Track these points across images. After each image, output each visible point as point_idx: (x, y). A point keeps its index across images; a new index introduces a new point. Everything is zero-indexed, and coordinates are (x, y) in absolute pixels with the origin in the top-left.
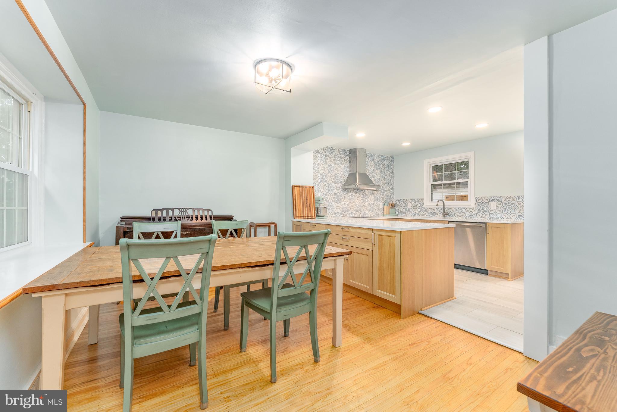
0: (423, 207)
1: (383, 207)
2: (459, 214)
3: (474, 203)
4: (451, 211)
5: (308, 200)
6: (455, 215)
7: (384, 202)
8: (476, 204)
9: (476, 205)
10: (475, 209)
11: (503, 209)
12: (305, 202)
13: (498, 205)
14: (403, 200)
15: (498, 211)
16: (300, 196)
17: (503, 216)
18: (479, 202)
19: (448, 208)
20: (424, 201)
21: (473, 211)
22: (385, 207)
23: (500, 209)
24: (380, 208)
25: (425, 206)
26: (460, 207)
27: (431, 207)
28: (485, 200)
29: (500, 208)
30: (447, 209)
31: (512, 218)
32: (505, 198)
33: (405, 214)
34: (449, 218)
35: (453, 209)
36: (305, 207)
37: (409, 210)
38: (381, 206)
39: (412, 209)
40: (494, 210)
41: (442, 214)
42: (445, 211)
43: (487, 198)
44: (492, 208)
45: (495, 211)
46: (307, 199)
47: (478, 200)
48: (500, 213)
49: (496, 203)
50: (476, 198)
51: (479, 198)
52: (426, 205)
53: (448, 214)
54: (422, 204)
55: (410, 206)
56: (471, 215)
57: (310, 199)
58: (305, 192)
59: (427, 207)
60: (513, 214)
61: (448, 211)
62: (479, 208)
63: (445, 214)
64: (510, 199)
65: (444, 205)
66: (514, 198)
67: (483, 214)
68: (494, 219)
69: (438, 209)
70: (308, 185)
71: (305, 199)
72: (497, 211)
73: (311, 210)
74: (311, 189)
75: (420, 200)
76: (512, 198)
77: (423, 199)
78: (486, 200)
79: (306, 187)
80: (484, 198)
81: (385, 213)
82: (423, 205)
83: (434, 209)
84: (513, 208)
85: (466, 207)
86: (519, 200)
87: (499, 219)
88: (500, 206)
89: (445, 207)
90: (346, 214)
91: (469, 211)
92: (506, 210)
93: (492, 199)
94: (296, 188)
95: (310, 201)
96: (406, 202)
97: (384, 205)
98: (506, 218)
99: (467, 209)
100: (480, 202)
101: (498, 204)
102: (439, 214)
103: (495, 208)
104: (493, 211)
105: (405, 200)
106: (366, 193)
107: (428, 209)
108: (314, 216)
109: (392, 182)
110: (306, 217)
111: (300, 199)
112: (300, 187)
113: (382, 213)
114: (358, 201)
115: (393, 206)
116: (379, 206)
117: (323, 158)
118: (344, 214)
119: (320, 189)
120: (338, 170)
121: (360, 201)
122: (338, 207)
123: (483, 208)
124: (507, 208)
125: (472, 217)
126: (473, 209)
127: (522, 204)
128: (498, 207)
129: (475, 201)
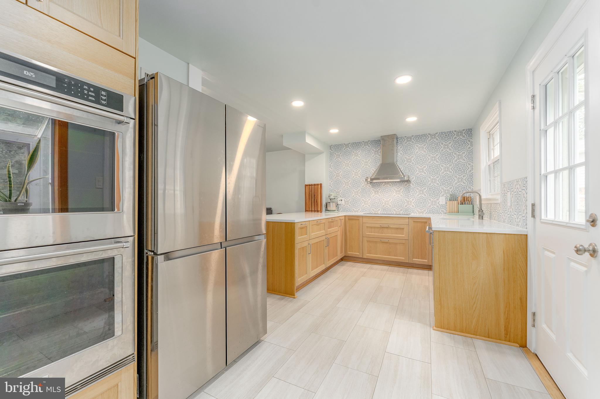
1: (446, 203)
5: (316, 197)
7: (448, 195)
8: (502, 196)
9: (502, 198)
12: (313, 198)
13: (512, 199)
16: (310, 193)
17: (514, 220)
21: (500, 209)
22: (450, 203)
24: (440, 203)
31: (519, 225)
32: (515, 183)
36: (313, 203)
38: (442, 200)
44: (508, 204)
46: (315, 196)
48: (513, 214)
49: (510, 193)
51: (503, 186)
56: (499, 216)
57: (317, 195)
58: (314, 189)
60: (520, 217)
67: (504, 215)
70: (316, 183)
71: (313, 196)
72: (511, 209)
74: (319, 186)
79: (315, 185)
83: (485, 205)
84: (520, 203)
90: (378, 210)
92: (516, 208)
94: (307, 187)
95: (317, 197)
97: (447, 200)
98: (516, 224)
101: (511, 196)
108: (319, 210)
109: (469, 166)
110: (313, 211)
111: (310, 196)
112: (310, 185)
113: (445, 211)
114: (396, 196)
115: (465, 200)
116: (438, 201)
117: (347, 156)
118: (375, 210)
119: (344, 185)
120: (366, 164)
121: (400, 196)
122: (366, 203)
123: (505, 203)
124: (517, 204)
125: (499, 220)
126: (500, 205)
127: (525, 195)
128: (511, 202)
129: (501, 191)
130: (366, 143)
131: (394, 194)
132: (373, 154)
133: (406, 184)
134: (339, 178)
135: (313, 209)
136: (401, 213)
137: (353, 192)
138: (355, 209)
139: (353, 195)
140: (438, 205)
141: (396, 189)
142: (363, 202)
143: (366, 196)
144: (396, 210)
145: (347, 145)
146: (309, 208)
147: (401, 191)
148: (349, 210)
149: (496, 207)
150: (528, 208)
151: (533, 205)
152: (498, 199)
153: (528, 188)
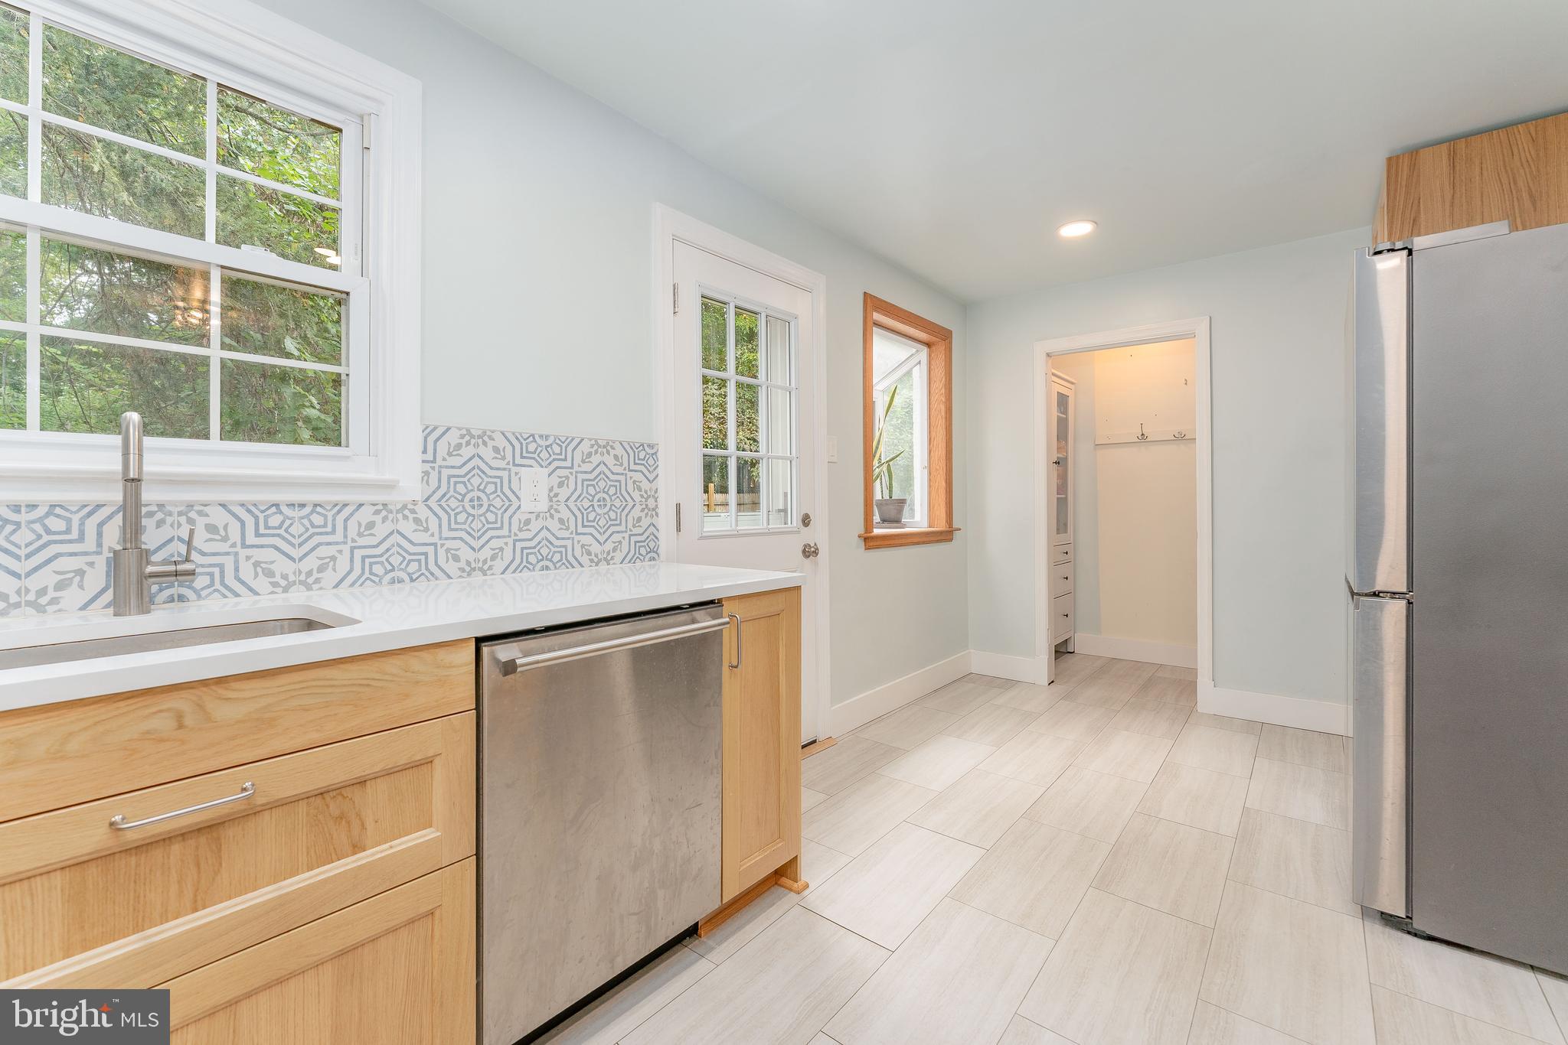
2: (282, 566)
3: (418, 468)
8: (434, 475)
9: (434, 483)
10: (423, 513)
11: (575, 512)
13: (557, 490)
15: (554, 525)
18: (452, 461)
19: (160, 511)
21: (407, 527)
23: (565, 514)
28: (487, 453)
29: (562, 508)
31: (613, 559)
32: (588, 448)
35: (218, 517)
40: (538, 516)
43: (499, 442)
44: (527, 505)
45: (540, 523)
47: (442, 448)
49: (546, 471)
50: (429, 429)
51: (453, 437)
56: (396, 560)
62: (453, 503)
64: (606, 459)
65: (133, 483)
66: (619, 451)
67: (480, 544)
76: (612, 452)
78: (495, 450)
80: (484, 437)
84: (618, 503)
85: (352, 497)
86: (635, 463)
88: (564, 493)
89: (150, 497)
91: (381, 530)
92: (592, 517)
93: (528, 449)
99: (365, 515)
100: (462, 460)
101: (555, 480)
103: (543, 506)
104: (535, 526)
123: (476, 503)
124: (596, 504)
125: (403, 575)
126: (413, 511)
127: (645, 485)
128: (554, 499)
129: (425, 452)
149: (317, 520)
150: (657, 515)
151: (678, 506)
152: (390, 486)
153: (660, 471)
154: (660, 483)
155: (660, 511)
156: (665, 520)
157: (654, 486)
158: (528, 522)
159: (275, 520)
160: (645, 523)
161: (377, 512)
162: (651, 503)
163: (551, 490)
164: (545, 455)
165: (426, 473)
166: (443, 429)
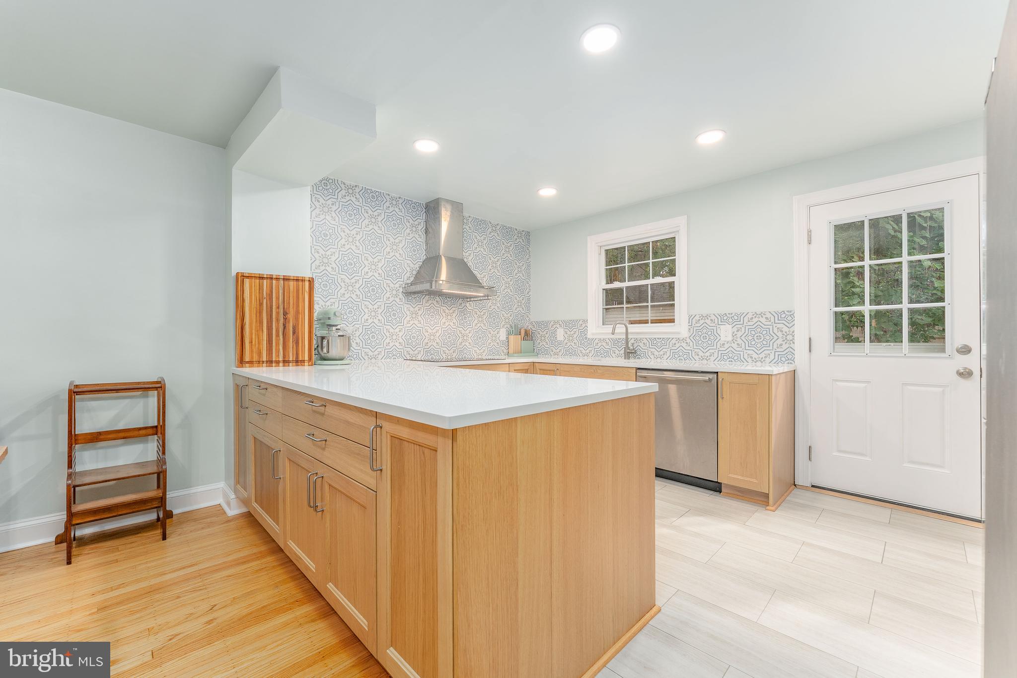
0: (586, 338)
1: (507, 338)
2: (656, 353)
3: (687, 328)
4: (641, 345)
5: (291, 316)
6: (650, 354)
7: (509, 326)
8: (692, 330)
9: (692, 332)
10: (688, 341)
11: (745, 341)
12: (278, 320)
13: (736, 333)
14: (548, 322)
15: (735, 346)
16: (261, 304)
17: (746, 356)
18: (697, 325)
19: (636, 340)
20: (589, 324)
21: (684, 345)
22: (512, 338)
23: (740, 341)
24: (501, 338)
25: (589, 336)
26: (659, 337)
27: (602, 337)
28: (708, 321)
29: (739, 339)
30: (632, 341)
31: (764, 361)
32: (750, 316)
33: (552, 353)
34: (637, 360)
35: (645, 341)
36: (278, 335)
37: (560, 343)
38: (503, 335)
39: (566, 341)
40: (728, 342)
41: (622, 352)
42: (630, 345)
43: (713, 317)
44: (723, 338)
45: (729, 345)
46: (285, 314)
47: (694, 321)
48: (741, 349)
49: (731, 326)
50: (690, 317)
51: (697, 318)
52: (593, 334)
53: (635, 352)
54: (584, 331)
55: (560, 334)
56: (681, 354)
57: (297, 312)
58: (281, 291)
59: (595, 337)
60: (766, 352)
61: (635, 345)
62: (698, 338)
63: (630, 353)
64: (761, 319)
65: (627, 334)
66: (768, 315)
67: (705, 351)
68: (727, 362)
69: (616, 342)
70: (292, 274)
71: (278, 313)
72: (733, 345)
73: (297, 343)
75: (581, 323)
76: (764, 316)
77: (585, 321)
78: (711, 320)
79: (286, 279)
80: (707, 316)
81: (511, 351)
82: (586, 332)
83: (608, 341)
84: (768, 338)
85: (671, 336)
86: (778, 320)
87: (738, 363)
88: (739, 334)
89: (630, 336)
90: (416, 352)
91: (677, 345)
93: (724, 318)
94: (247, 281)
95: (297, 319)
96: (554, 326)
97: (509, 334)
98: (753, 361)
99: (674, 341)
100: (700, 324)
101: (735, 329)
102: (617, 352)
103: (730, 338)
104: (726, 346)
105: (552, 323)
106: (468, 305)
107: (596, 341)
108: (306, 358)
109: (527, 285)
110: (278, 362)
111: (261, 312)
112: (261, 278)
113: (505, 351)
114: (447, 324)
115: (528, 335)
116: (498, 335)
117: (350, 215)
118: (411, 352)
119: (342, 291)
120: (395, 247)
121: (452, 324)
122: (394, 337)
123: (705, 338)
124: (755, 338)
125: (682, 358)
126: (686, 340)
127: (785, 329)
128: (735, 336)
129: (689, 323)
130: (395, 200)
131: (444, 320)
132: (408, 231)
133: (461, 304)
134: (329, 269)
135: (278, 356)
136: (454, 356)
137: (366, 310)
138: (370, 353)
139: (366, 317)
140: (498, 341)
141: (447, 311)
142: (388, 334)
143: (394, 321)
144: (447, 352)
145: (351, 189)
146: (260, 354)
147: (454, 315)
148: (355, 356)
149: (663, 342)
150: (794, 343)
151: (810, 339)
152: (679, 333)
153: (795, 322)
154: (797, 329)
155: (796, 342)
156: (800, 346)
157: (791, 330)
158: (724, 344)
159: (655, 342)
160: (785, 346)
161: (677, 340)
162: (790, 337)
163: (733, 333)
164: (731, 320)
165: (690, 329)
166: (694, 316)
